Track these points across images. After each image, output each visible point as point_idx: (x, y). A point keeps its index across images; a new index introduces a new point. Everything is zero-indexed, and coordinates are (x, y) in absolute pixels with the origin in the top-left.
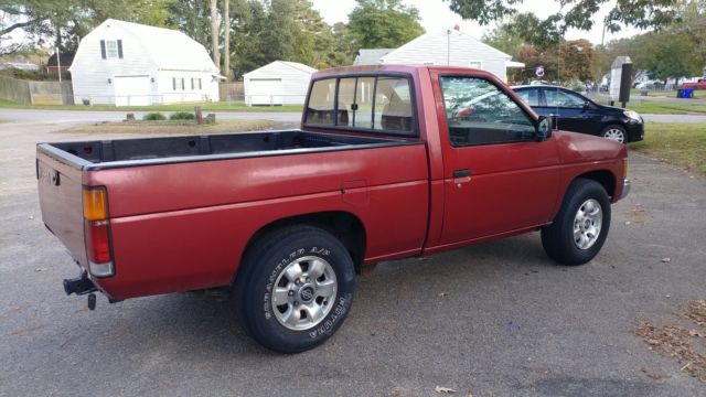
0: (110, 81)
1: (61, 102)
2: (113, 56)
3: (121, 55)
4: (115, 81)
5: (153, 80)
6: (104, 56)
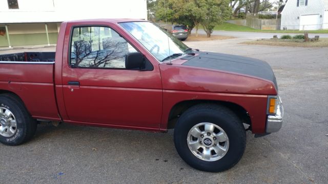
0: (298, 18)
1: (275, 29)
2: (302, 5)
3: (306, 4)
4: (301, 18)
5: (321, 16)
6: (298, 5)
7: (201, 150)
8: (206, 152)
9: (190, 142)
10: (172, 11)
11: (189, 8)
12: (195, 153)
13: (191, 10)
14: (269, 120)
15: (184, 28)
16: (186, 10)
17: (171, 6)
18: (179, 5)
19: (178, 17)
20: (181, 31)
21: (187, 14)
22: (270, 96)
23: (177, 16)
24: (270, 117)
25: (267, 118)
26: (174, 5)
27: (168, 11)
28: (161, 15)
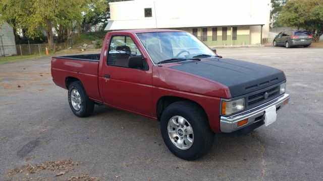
7: (177, 138)
8: (180, 141)
9: (170, 131)
10: (297, 15)
11: (317, 12)
12: (173, 141)
13: (318, 14)
14: (221, 121)
15: (308, 33)
16: (313, 13)
17: (296, 11)
18: (306, 8)
19: (303, 21)
20: (303, 37)
21: (314, 18)
22: (222, 99)
23: (301, 20)
24: (222, 117)
25: (220, 119)
26: (299, 9)
27: (293, 15)
28: (283, 20)
